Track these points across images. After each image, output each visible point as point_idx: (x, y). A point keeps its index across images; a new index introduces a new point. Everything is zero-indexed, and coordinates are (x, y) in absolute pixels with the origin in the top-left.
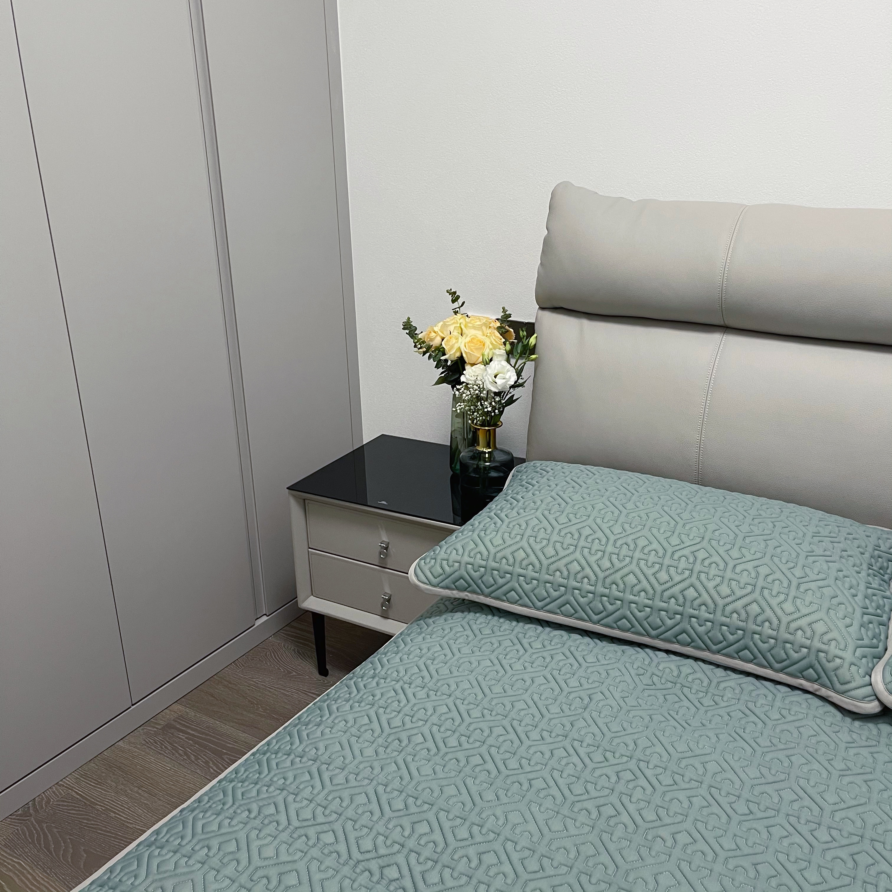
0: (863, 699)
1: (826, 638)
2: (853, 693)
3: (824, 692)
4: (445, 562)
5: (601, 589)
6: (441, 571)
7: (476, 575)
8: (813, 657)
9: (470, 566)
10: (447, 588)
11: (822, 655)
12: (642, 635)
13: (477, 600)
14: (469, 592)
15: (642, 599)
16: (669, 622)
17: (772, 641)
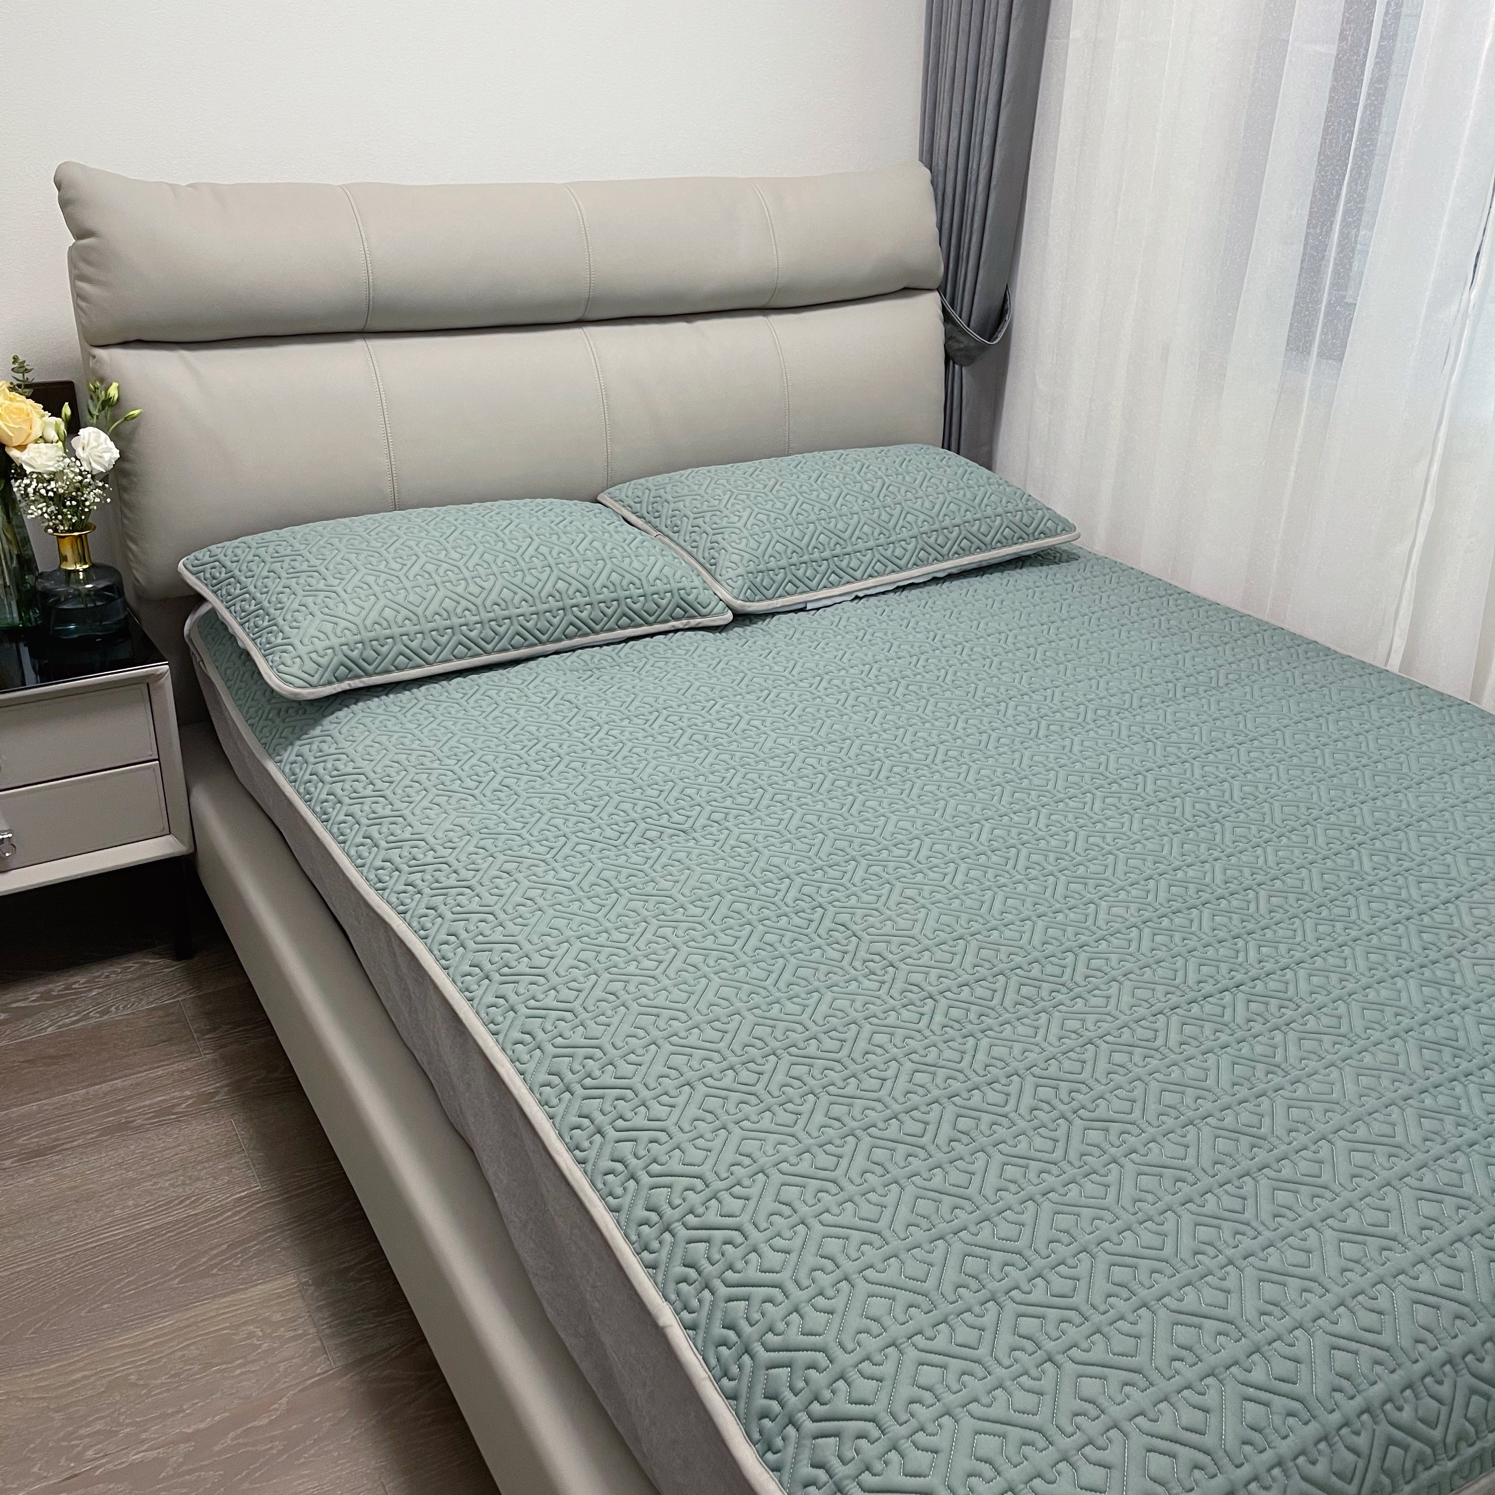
0: (723, 613)
1: (677, 577)
2: (715, 611)
3: (693, 622)
4: (314, 655)
5: (485, 616)
6: (316, 666)
7: (355, 654)
8: (677, 597)
9: (345, 648)
10: (330, 683)
11: (682, 592)
12: (535, 645)
13: (361, 685)
14: (351, 679)
15: (525, 608)
16: (556, 621)
17: (642, 599)
